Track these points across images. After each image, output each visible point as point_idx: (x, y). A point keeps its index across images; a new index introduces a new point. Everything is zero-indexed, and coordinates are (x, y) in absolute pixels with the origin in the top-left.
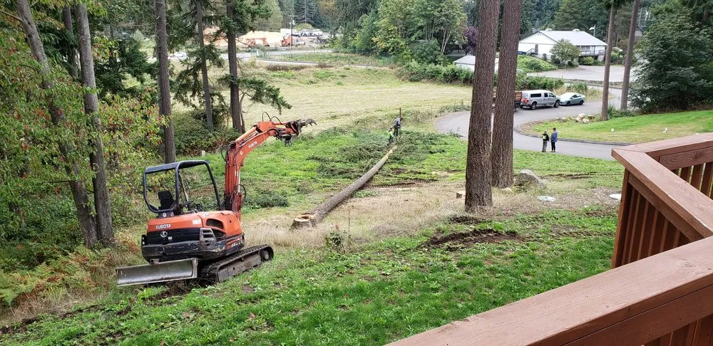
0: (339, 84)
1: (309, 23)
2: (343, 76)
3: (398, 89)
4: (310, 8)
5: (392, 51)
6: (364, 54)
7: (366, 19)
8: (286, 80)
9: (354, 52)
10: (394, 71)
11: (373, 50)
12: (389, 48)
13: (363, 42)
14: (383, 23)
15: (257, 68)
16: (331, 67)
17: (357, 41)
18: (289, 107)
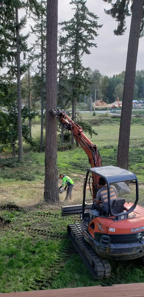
0: (143, 125)
8: (118, 122)
15: (108, 117)
16: (141, 117)
18: (96, 134)
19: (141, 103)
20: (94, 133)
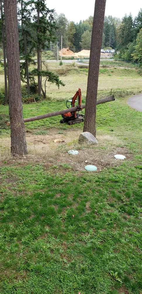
0: (109, 75)
1: (111, 46)
2: (112, 72)
3: (136, 79)
4: (112, 39)
5: (140, 61)
6: (128, 62)
7: (130, 45)
8: (85, 72)
9: (124, 61)
10: (137, 70)
11: (131, 60)
12: (138, 59)
13: (128, 56)
14: (136, 47)
15: (75, 66)
16: (108, 67)
17: (125, 56)
18: (64, 85)
19: (107, 52)
20: (61, 83)
